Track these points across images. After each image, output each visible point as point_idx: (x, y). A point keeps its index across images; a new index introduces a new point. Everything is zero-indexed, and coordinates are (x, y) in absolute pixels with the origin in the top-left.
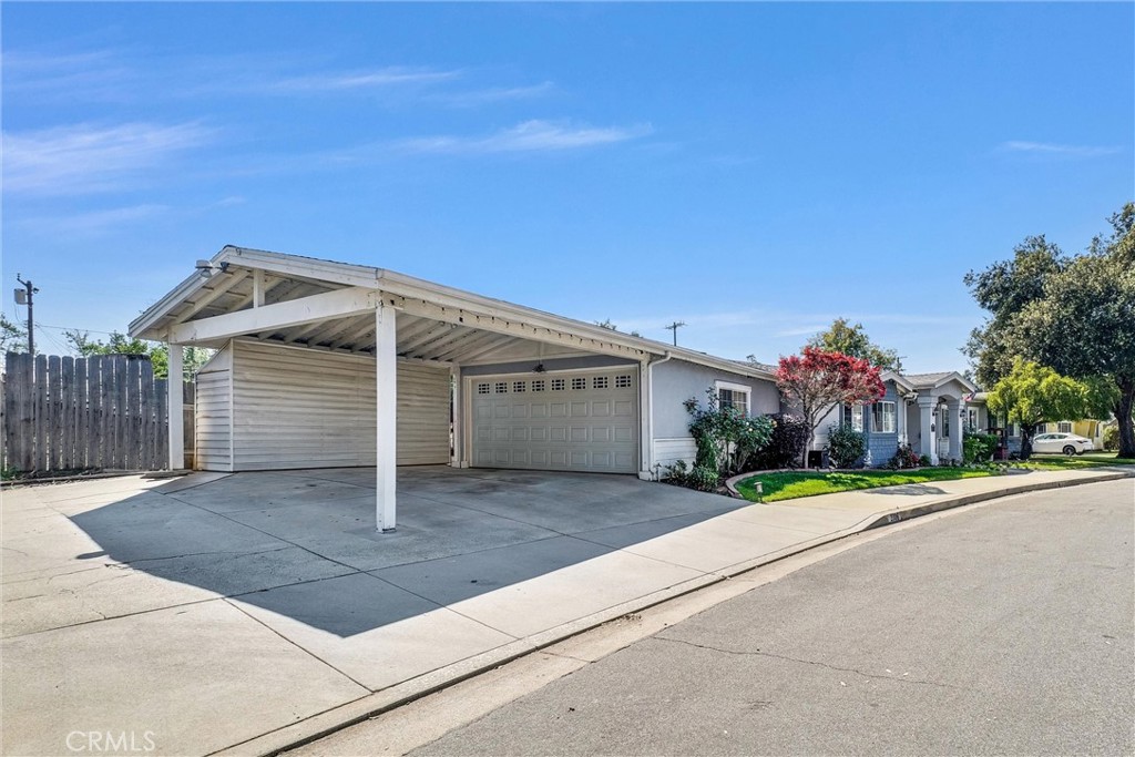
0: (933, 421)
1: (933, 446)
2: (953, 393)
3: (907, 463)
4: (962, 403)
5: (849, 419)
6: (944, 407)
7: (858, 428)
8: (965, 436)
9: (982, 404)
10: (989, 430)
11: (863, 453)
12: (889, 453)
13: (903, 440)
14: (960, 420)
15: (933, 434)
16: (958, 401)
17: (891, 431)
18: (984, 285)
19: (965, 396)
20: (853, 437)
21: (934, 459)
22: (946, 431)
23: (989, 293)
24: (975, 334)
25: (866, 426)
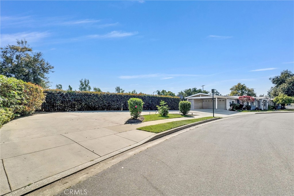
0: (262, 104)
1: (262, 107)
2: (266, 100)
3: (258, 109)
4: (268, 101)
5: (248, 103)
6: (264, 101)
7: (250, 104)
8: (268, 106)
9: (272, 101)
10: (274, 105)
11: (251, 108)
12: (255, 108)
13: (257, 106)
14: (267, 104)
15: (262, 106)
16: (267, 101)
17: (255, 105)
18: (273, 80)
19: (268, 100)
20: (249, 106)
21: (262, 109)
22: (265, 105)
23: (275, 81)
24: (272, 88)
25: (251, 104)
